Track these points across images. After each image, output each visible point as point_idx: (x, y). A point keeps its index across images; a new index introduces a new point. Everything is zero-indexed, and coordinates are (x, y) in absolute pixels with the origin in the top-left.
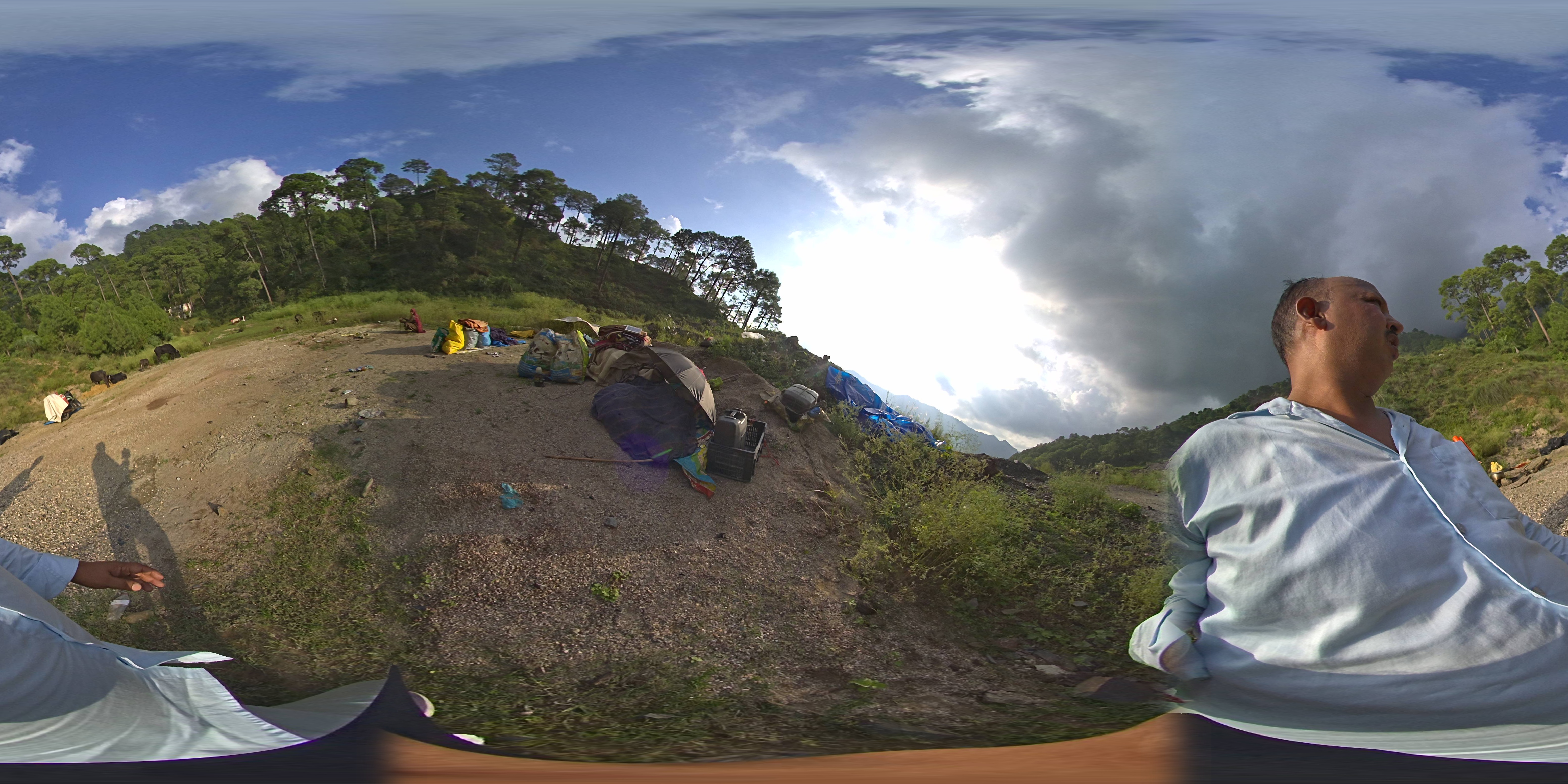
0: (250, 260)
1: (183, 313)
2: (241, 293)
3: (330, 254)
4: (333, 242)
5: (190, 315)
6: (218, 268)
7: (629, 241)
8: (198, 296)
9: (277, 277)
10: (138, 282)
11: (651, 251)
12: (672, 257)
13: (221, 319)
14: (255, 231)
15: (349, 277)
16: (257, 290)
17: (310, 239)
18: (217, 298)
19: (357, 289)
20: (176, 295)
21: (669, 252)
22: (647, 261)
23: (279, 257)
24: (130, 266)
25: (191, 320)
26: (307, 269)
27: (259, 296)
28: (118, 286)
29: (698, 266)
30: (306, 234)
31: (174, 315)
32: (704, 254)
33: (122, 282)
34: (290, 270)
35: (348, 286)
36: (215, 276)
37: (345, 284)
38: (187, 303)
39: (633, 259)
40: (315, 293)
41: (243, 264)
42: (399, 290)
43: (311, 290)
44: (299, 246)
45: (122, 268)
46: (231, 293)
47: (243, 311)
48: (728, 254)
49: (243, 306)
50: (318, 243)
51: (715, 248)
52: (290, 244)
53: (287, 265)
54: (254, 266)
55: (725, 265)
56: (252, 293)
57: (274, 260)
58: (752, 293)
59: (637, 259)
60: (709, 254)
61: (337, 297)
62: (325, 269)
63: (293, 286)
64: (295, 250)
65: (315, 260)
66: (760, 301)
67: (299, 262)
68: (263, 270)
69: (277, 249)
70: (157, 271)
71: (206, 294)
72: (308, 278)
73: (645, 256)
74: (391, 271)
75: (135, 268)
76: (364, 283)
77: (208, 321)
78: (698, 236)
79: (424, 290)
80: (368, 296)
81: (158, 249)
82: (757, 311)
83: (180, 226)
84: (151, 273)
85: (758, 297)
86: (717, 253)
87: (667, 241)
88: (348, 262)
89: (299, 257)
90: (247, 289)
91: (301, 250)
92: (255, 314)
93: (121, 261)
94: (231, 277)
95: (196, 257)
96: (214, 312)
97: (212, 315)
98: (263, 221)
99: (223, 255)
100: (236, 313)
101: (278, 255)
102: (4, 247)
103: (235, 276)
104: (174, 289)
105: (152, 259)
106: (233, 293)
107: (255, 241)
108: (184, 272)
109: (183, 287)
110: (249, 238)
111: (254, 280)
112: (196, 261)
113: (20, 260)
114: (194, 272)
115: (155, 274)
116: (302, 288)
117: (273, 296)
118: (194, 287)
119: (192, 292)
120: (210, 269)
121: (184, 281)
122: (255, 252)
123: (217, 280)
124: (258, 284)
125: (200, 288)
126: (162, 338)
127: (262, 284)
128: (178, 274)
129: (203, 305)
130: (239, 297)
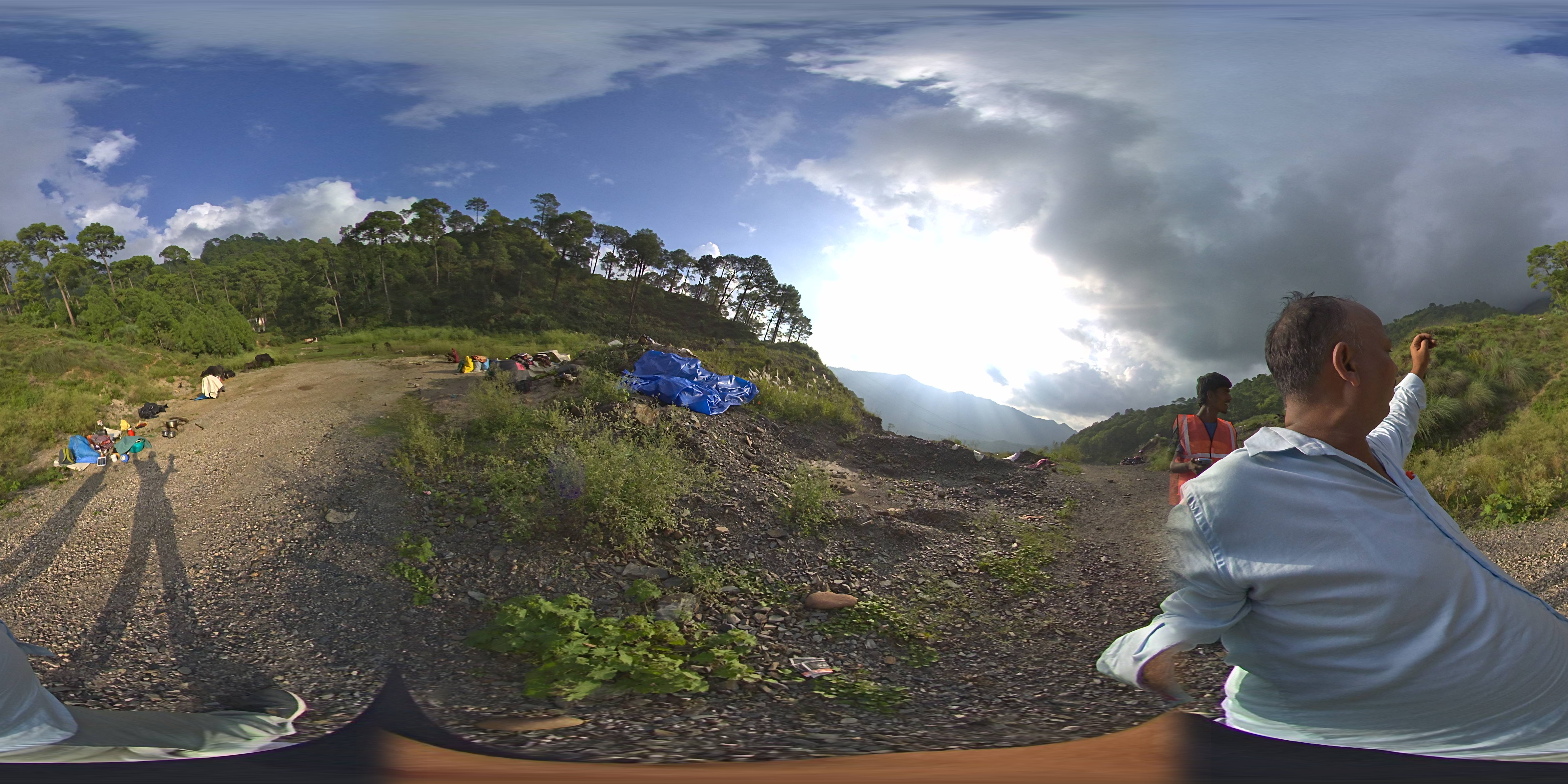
0: (329, 286)
1: (256, 326)
2: (314, 315)
3: (397, 287)
4: (401, 276)
5: (264, 329)
7: (659, 273)
8: (271, 312)
9: (349, 304)
10: (219, 290)
11: (683, 280)
12: (702, 283)
13: (293, 338)
14: (333, 257)
15: (412, 311)
16: (330, 314)
17: (381, 272)
18: (288, 315)
19: (420, 323)
20: (255, 309)
21: (698, 278)
22: (680, 290)
23: (352, 285)
24: (215, 274)
26: (375, 299)
27: (331, 320)
28: (200, 292)
30: (378, 266)
31: (252, 327)
32: (728, 277)
33: (204, 288)
34: (361, 299)
35: (412, 320)
36: (287, 294)
37: (409, 317)
38: (262, 317)
39: (667, 289)
40: (380, 323)
41: (321, 290)
42: (454, 326)
44: (370, 276)
46: (303, 313)
49: (315, 328)
50: (388, 275)
51: (737, 270)
52: (363, 274)
53: (358, 294)
54: (331, 292)
56: (326, 317)
57: (346, 287)
59: (672, 289)
60: (733, 276)
61: (401, 330)
62: (391, 301)
63: (362, 314)
64: (367, 280)
65: (384, 290)
67: (369, 292)
68: (337, 297)
69: (349, 276)
70: (238, 283)
71: (276, 310)
72: (376, 308)
74: (449, 307)
76: (425, 317)
77: (282, 337)
79: (472, 327)
80: (429, 330)
81: (240, 261)
84: (231, 284)
88: (413, 297)
89: (370, 287)
90: (320, 313)
91: (372, 281)
92: (327, 336)
93: (207, 268)
94: (305, 298)
95: (275, 275)
96: (287, 329)
97: (285, 332)
98: (343, 249)
99: (306, 279)
100: (309, 333)
101: (350, 282)
102: (105, 237)
103: (312, 299)
104: (249, 302)
105: (237, 271)
106: (306, 314)
107: (333, 267)
108: (265, 288)
109: (262, 302)
110: (330, 265)
111: (328, 305)
112: (277, 279)
113: (118, 251)
114: (274, 289)
115: (236, 285)
116: (371, 317)
117: (345, 322)
118: (270, 303)
119: (269, 308)
120: (285, 287)
121: (264, 296)
122: (332, 279)
123: (290, 299)
124: (332, 309)
125: (275, 304)
126: (245, 348)
127: (336, 311)
128: (258, 289)
129: (275, 321)
130: (311, 318)
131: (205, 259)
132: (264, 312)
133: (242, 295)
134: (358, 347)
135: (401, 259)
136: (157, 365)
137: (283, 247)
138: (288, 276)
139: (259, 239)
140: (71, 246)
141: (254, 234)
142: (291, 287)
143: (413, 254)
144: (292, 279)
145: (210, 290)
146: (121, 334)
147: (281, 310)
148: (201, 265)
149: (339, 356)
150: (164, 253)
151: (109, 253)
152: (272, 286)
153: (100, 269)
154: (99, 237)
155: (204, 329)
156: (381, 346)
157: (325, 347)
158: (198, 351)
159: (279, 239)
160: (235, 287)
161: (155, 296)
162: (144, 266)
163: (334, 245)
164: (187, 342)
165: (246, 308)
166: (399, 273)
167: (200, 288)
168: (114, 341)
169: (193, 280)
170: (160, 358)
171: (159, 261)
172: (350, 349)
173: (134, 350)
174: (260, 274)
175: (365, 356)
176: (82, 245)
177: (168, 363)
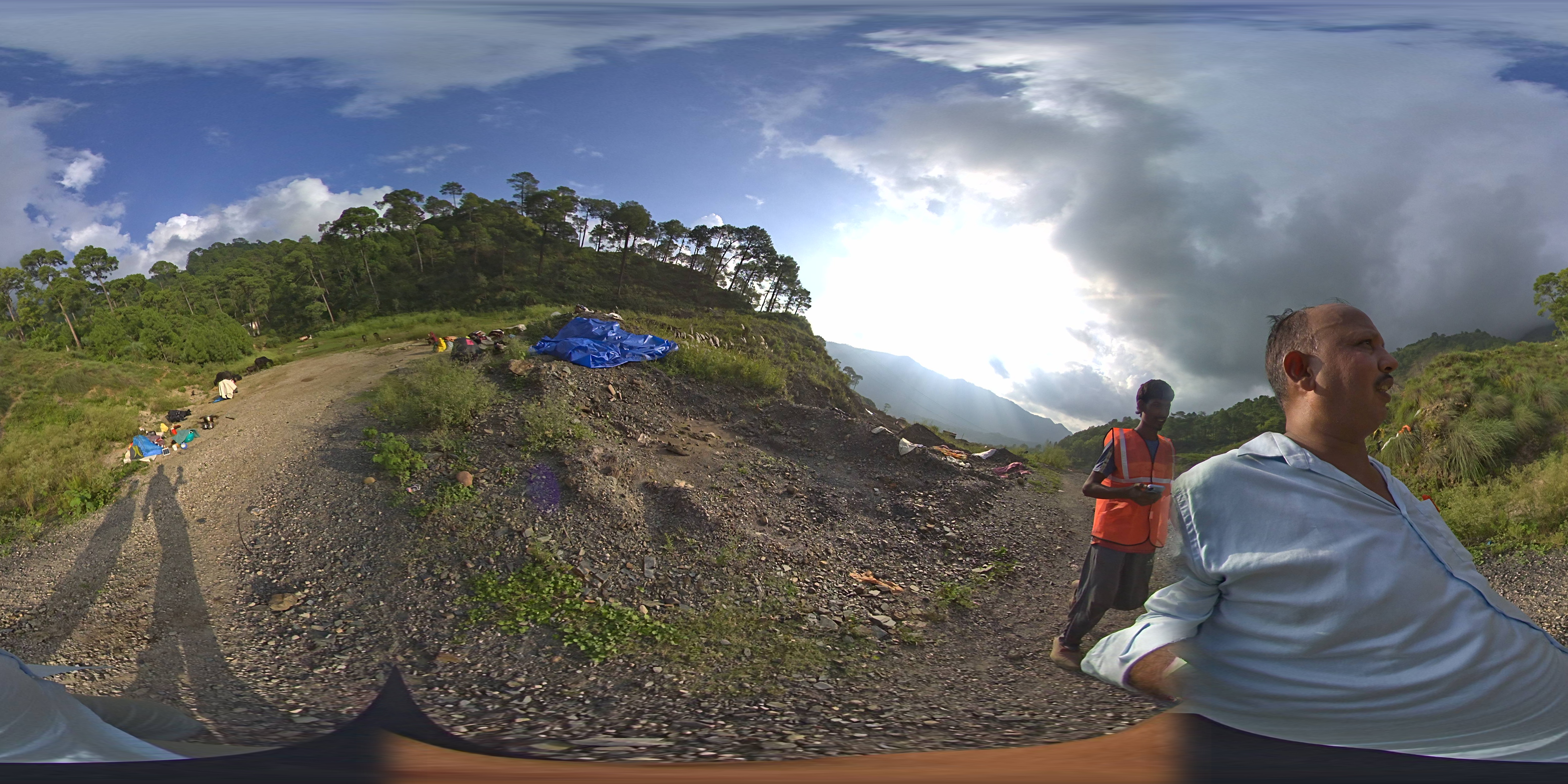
0: (316, 285)
1: (253, 331)
3: (382, 278)
4: (385, 268)
5: (259, 333)
8: (263, 315)
9: (338, 300)
13: (289, 337)
14: (316, 253)
15: (399, 299)
16: (321, 312)
17: (364, 265)
18: (279, 317)
19: (408, 310)
20: (247, 314)
23: (338, 281)
24: (205, 284)
25: (261, 338)
26: (363, 292)
28: (192, 304)
30: (361, 260)
32: (724, 247)
33: (196, 300)
34: (348, 293)
35: (400, 307)
37: (396, 306)
38: (254, 321)
40: (370, 314)
41: (310, 289)
42: (441, 309)
43: (367, 311)
44: (355, 270)
45: (196, 287)
46: (294, 312)
48: (747, 244)
49: (308, 326)
50: (372, 268)
51: (733, 240)
52: (348, 268)
53: (346, 288)
54: (319, 291)
55: (746, 256)
60: (729, 246)
61: (390, 318)
63: (352, 308)
64: (352, 274)
67: (356, 285)
68: (326, 294)
69: (335, 273)
70: (228, 291)
71: (268, 315)
72: (364, 300)
74: (435, 292)
75: (208, 287)
76: (412, 304)
78: (717, 231)
79: (461, 309)
80: (417, 316)
81: (226, 269)
85: (780, 284)
86: (736, 245)
88: (398, 285)
92: (320, 333)
93: (196, 279)
94: (295, 298)
95: (262, 279)
96: (280, 330)
97: (279, 333)
98: (325, 247)
99: (294, 281)
100: (302, 331)
101: (336, 277)
102: (99, 259)
103: (301, 299)
104: (240, 307)
105: (225, 280)
106: (297, 313)
107: (317, 266)
108: (255, 293)
109: (253, 306)
110: (314, 264)
111: (318, 303)
112: (264, 282)
113: (112, 272)
114: (263, 293)
115: (226, 293)
116: (360, 309)
117: (336, 317)
118: (261, 307)
119: (261, 312)
120: (273, 288)
121: (254, 300)
122: (318, 276)
123: (280, 300)
124: (322, 306)
125: (266, 307)
126: (244, 353)
127: (326, 307)
128: (248, 294)
129: (267, 323)
130: (303, 317)
131: (191, 270)
132: (256, 316)
133: (233, 302)
134: (350, 340)
135: (382, 250)
136: (167, 377)
137: (265, 250)
138: (274, 278)
139: (240, 245)
140: (70, 271)
141: (234, 240)
142: (279, 288)
143: (393, 245)
144: (279, 280)
145: (201, 300)
146: (127, 352)
147: (272, 312)
148: (190, 277)
149: (334, 350)
150: (153, 269)
151: (104, 274)
152: (261, 290)
153: (96, 291)
154: (93, 259)
155: (205, 340)
156: (371, 336)
157: (320, 343)
158: (202, 360)
159: (260, 242)
160: (225, 295)
161: (153, 312)
162: (138, 285)
163: (314, 243)
164: (191, 354)
165: (239, 313)
166: (382, 264)
167: (192, 300)
168: (123, 359)
169: (184, 293)
170: (168, 371)
171: (148, 276)
172: (344, 341)
173: (142, 366)
174: (249, 280)
175: (357, 347)
176: (79, 268)
177: (177, 374)
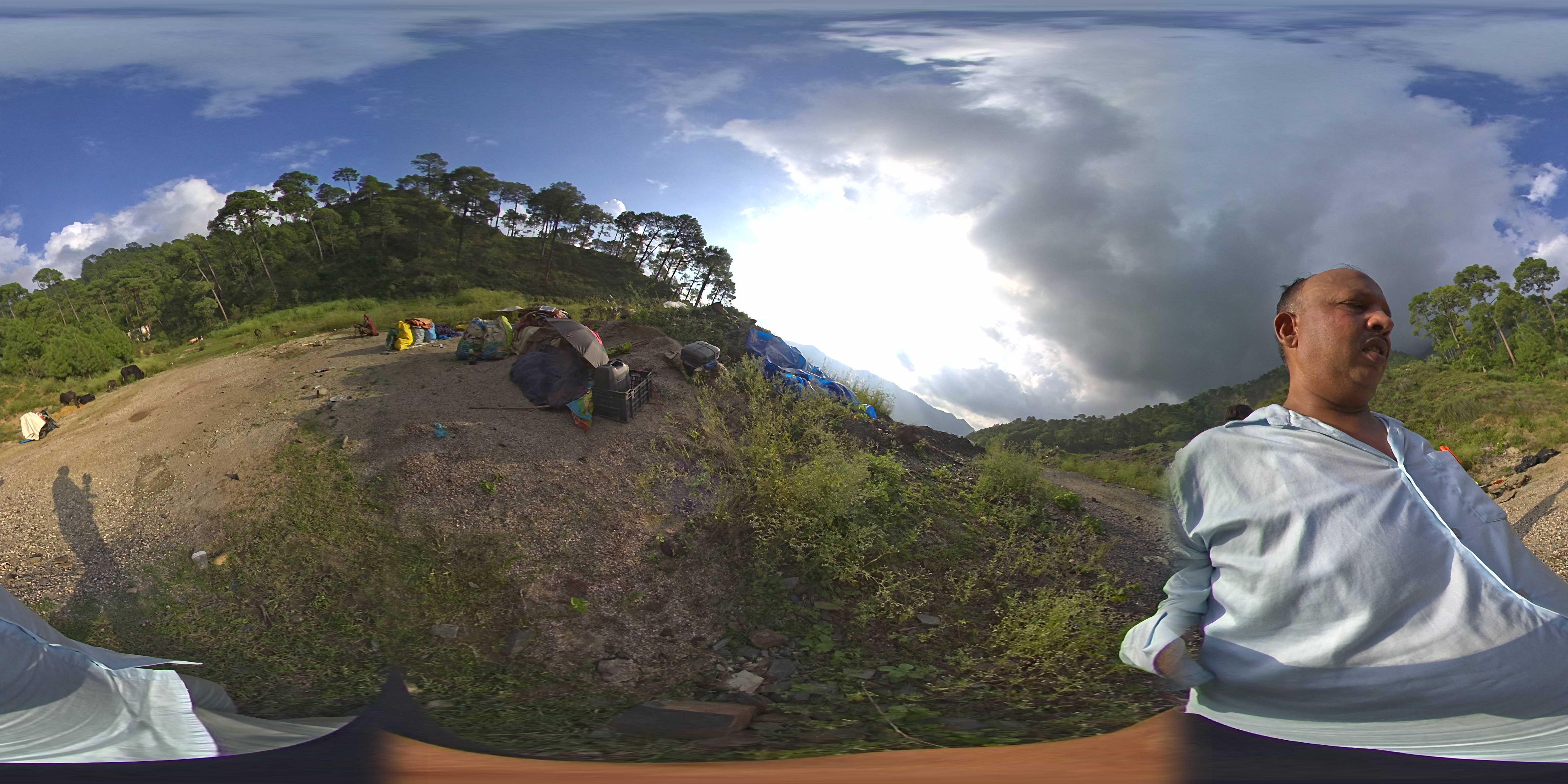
0: (204, 279)
1: (142, 336)
2: (197, 313)
3: (279, 268)
4: (281, 257)
5: (149, 337)
6: (172, 289)
7: (572, 228)
8: (155, 318)
9: (231, 295)
10: (97, 305)
11: (595, 236)
12: (618, 240)
13: (179, 340)
14: (206, 251)
15: (300, 290)
16: (212, 308)
17: (258, 255)
18: (173, 319)
19: (309, 301)
20: (135, 318)
21: (614, 235)
22: (592, 246)
23: (231, 275)
24: (90, 290)
25: (150, 343)
26: (258, 285)
27: (215, 315)
28: (78, 311)
29: (645, 247)
30: (255, 251)
31: (133, 337)
32: (650, 235)
33: (82, 306)
34: (243, 287)
35: (300, 298)
36: (170, 297)
37: (297, 297)
38: (145, 325)
39: (577, 245)
40: (268, 308)
41: (198, 285)
42: (350, 297)
43: (265, 306)
45: (81, 293)
46: (186, 313)
47: (200, 330)
48: (676, 233)
49: (199, 326)
50: (267, 258)
51: (661, 228)
52: (241, 261)
53: (239, 282)
54: (208, 285)
55: (673, 244)
56: (208, 313)
57: (227, 279)
58: (704, 270)
59: (582, 244)
60: (656, 234)
61: (290, 310)
62: (276, 284)
63: (248, 303)
64: (245, 267)
65: (266, 275)
66: (711, 278)
67: (251, 279)
68: (216, 289)
69: (227, 267)
70: (115, 295)
71: (162, 316)
72: (260, 293)
73: (591, 240)
74: (340, 279)
75: (94, 292)
76: (315, 294)
77: (167, 342)
78: (641, 218)
79: (372, 296)
80: (320, 307)
81: (114, 273)
82: (709, 288)
83: (134, 249)
84: (108, 297)
85: (709, 274)
86: (663, 233)
87: (611, 225)
88: (297, 275)
89: (250, 273)
90: (202, 309)
91: (252, 267)
92: (212, 333)
94: (183, 296)
95: (152, 280)
96: (172, 333)
97: (170, 336)
98: (213, 241)
99: (178, 277)
100: (193, 333)
101: (227, 272)
103: (190, 297)
104: (131, 312)
106: (189, 313)
107: (205, 260)
108: (142, 294)
109: (142, 310)
110: (202, 258)
111: (208, 299)
112: (153, 284)
114: (152, 294)
115: (113, 297)
116: (258, 304)
117: (229, 314)
118: (151, 309)
119: (151, 314)
120: (164, 290)
121: (142, 303)
122: (208, 271)
123: (172, 302)
124: (214, 303)
125: (156, 309)
127: (217, 302)
128: (135, 297)
129: (161, 326)
130: (195, 317)
131: (81, 278)
132: (146, 319)
133: (123, 307)
134: (244, 338)
137: (157, 252)
138: (166, 279)
141: (127, 245)
143: (288, 231)
147: (165, 314)
148: (79, 284)
149: (221, 352)
150: (37, 278)
152: (149, 292)
155: (67, 351)
156: (267, 332)
157: (212, 344)
159: (153, 245)
160: (113, 300)
161: (21, 324)
162: (10, 294)
163: (202, 239)
165: (130, 318)
166: (277, 253)
167: (77, 307)
175: (246, 348)
